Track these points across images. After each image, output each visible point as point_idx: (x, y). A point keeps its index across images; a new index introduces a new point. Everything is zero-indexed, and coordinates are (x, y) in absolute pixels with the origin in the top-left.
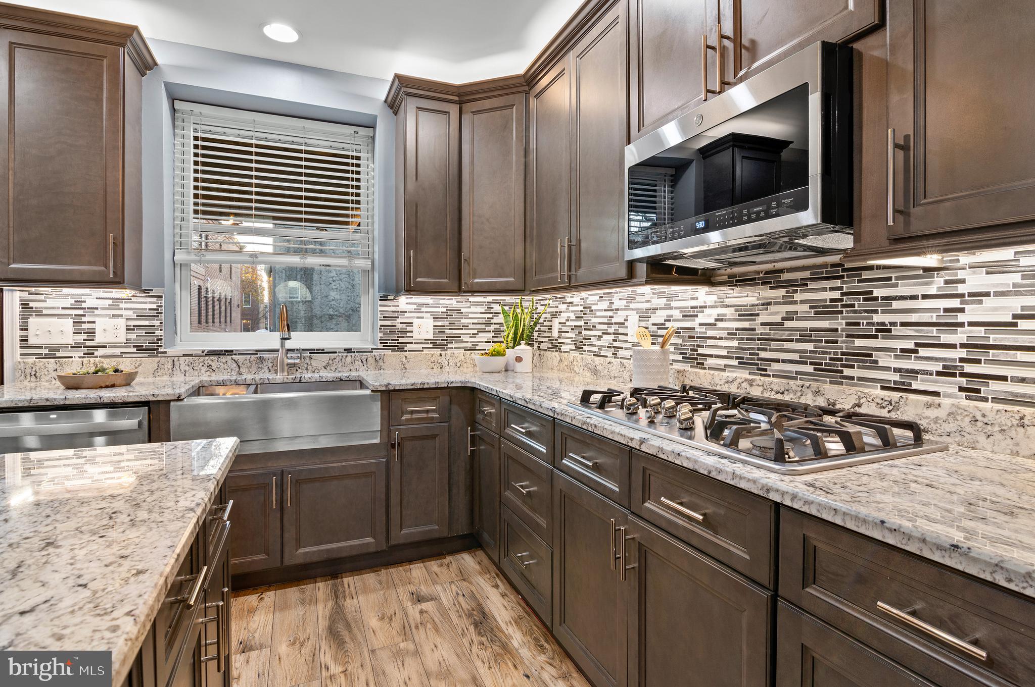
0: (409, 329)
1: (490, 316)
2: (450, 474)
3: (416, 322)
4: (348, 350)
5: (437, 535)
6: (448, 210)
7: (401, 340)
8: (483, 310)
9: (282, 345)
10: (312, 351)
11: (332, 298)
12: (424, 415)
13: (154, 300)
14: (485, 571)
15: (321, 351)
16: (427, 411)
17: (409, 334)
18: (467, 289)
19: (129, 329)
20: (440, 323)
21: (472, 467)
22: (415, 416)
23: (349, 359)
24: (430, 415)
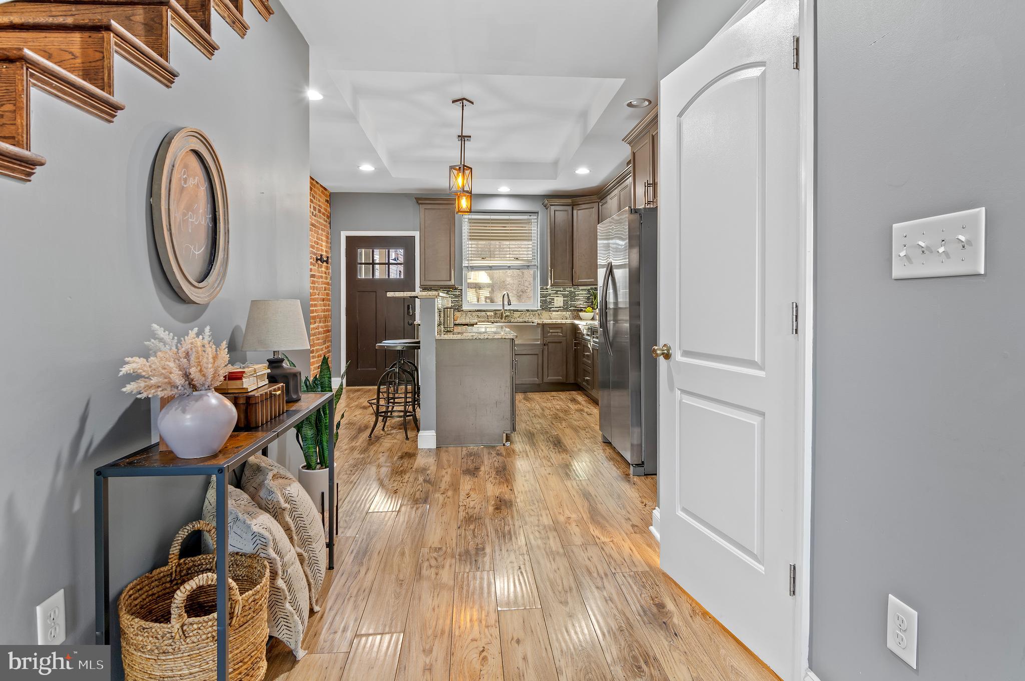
0: (552, 301)
1: (589, 295)
2: (567, 358)
3: (556, 298)
4: (528, 310)
5: (561, 381)
6: (568, 251)
7: (549, 306)
8: (586, 293)
9: (503, 308)
10: (514, 311)
11: (508, 283)
12: (557, 334)
13: (460, 291)
14: (578, 394)
15: (517, 311)
16: (558, 332)
17: (552, 304)
18: (575, 284)
19: (452, 303)
20: (566, 299)
21: (575, 357)
22: (553, 334)
23: (528, 314)
24: (559, 334)
